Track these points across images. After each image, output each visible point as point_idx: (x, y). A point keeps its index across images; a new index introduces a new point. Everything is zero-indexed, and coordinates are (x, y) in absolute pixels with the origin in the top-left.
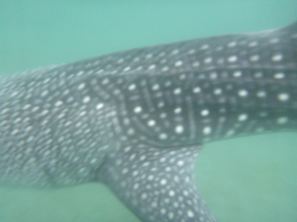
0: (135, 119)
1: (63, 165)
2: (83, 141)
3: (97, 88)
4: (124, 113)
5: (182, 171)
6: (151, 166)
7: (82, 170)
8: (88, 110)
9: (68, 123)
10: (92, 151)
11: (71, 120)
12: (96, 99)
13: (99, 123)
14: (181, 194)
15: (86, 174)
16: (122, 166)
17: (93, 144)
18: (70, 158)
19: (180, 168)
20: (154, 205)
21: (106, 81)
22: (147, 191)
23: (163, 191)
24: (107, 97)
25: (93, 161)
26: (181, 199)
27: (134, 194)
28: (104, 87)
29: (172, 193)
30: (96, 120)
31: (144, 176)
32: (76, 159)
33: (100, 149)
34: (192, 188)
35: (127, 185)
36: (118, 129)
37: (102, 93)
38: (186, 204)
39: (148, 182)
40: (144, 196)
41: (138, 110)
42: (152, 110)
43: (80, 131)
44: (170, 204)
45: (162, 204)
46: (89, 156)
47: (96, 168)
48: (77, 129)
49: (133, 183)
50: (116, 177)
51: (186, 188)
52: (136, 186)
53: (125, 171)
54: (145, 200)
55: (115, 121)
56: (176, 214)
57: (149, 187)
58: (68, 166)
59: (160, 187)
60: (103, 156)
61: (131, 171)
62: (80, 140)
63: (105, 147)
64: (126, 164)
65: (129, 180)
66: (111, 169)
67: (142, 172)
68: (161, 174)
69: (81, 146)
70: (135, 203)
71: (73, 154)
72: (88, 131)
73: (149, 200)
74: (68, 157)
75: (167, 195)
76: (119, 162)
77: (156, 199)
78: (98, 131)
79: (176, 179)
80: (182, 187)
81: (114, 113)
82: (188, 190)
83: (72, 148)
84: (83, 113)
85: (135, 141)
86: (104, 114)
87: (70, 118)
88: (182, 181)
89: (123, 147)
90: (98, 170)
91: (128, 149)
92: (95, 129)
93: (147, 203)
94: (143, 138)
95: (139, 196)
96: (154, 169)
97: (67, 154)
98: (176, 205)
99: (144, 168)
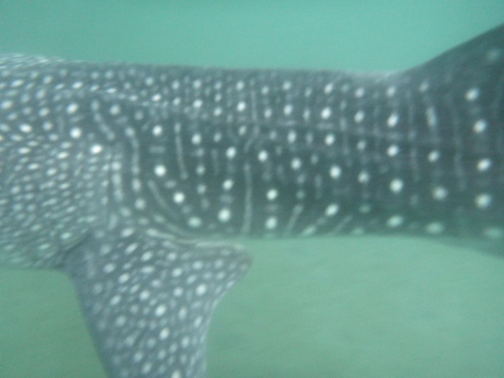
0: (151, 185)
1: (12, 232)
2: (52, 201)
3: (98, 118)
4: (136, 170)
5: (197, 305)
6: (155, 276)
7: (44, 247)
8: (73, 151)
9: (33, 167)
10: (67, 219)
11: (39, 162)
12: (91, 136)
13: (87, 177)
14: (178, 340)
15: (49, 255)
16: (108, 258)
17: (71, 209)
18: (26, 224)
19: (195, 298)
20: (130, 341)
21: (115, 110)
22: (129, 315)
23: (153, 325)
24: (111, 136)
25: (66, 236)
26: (173, 348)
27: (107, 311)
28: (109, 119)
29: (164, 334)
30: (83, 171)
31: (135, 289)
32: (36, 228)
33: (81, 220)
34: (199, 337)
35: (103, 292)
36: (119, 194)
37: (105, 128)
38: (177, 361)
39: (137, 301)
40: (121, 321)
41: (160, 171)
42: (184, 176)
43: (50, 184)
44: (155, 350)
45: (141, 345)
46: (60, 226)
47: (67, 248)
48: (47, 179)
49: (113, 293)
50: (91, 273)
51: (190, 334)
52: (116, 300)
53: (110, 268)
54: (120, 329)
55: (117, 179)
56: (155, 368)
57: (134, 309)
58: (21, 236)
59: (151, 317)
60: (84, 231)
61: (119, 271)
62: (48, 198)
63: (91, 219)
64: (115, 257)
65: (110, 285)
66: (89, 257)
67: (135, 280)
68: (163, 296)
69: (49, 208)
70: (102, 325)
71: (32, 218)
72: (64, 186)
73: (125, 331)
74: (23, 221)
75: (156, 333)
76: (106, 250)
77: (137, 334)
78: (84, 190)
79: (183, 313)
80: (184, 330)
81: (116, 166)
82: (191, 338)
83: (31, 208)
84: (63, 155)
85: (143, 221)
86: (100, 164)
87: (40, 158)
88: (189, 321)
89: (121, 227)
90: (69, 252)
91: (127, 233)
92: (80, 185)
93: (120, 334)
94: (159, 219)
95: (113, 317)
96: (156, 283)
97: (21, 217)
98: (162, 354)
99: (143, 275)
